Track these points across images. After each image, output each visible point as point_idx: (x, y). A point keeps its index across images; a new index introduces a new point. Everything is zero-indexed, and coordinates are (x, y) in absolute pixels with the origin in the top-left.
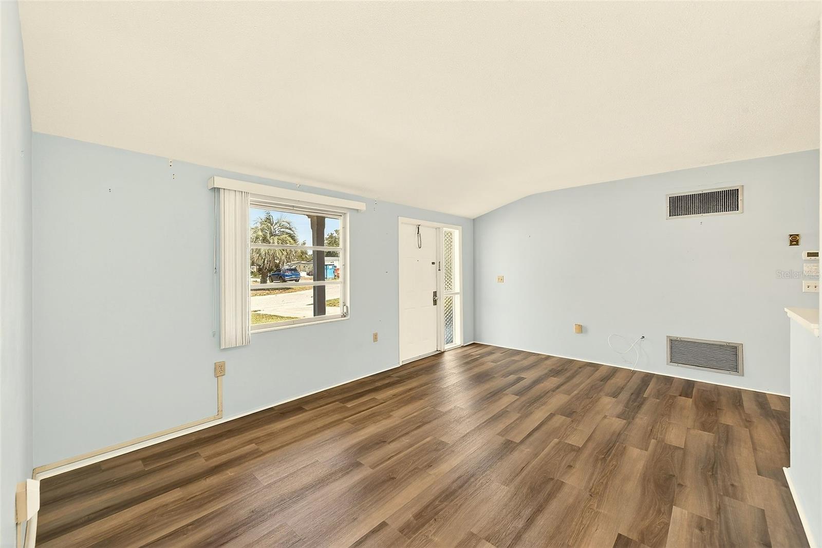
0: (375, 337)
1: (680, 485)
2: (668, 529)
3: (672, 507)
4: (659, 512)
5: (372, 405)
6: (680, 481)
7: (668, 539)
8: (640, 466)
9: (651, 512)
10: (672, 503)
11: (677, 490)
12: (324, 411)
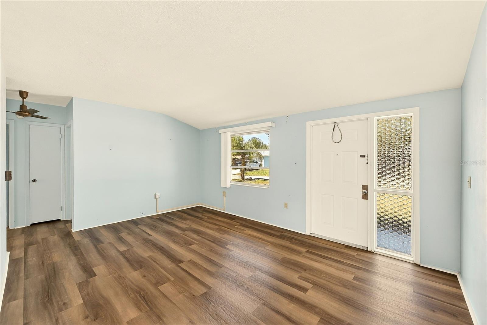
0: (286, 205)
1: (87, 317)
2: (79, 292)
3: (83, 301)
4: (88, 294)
5: (235, 230)
6: (88, 320)
7: (77, 288)
8: (118, 307)
9: (91, 291)
10: (85, 303)
11: (87, 313)
12: (233, 224)
